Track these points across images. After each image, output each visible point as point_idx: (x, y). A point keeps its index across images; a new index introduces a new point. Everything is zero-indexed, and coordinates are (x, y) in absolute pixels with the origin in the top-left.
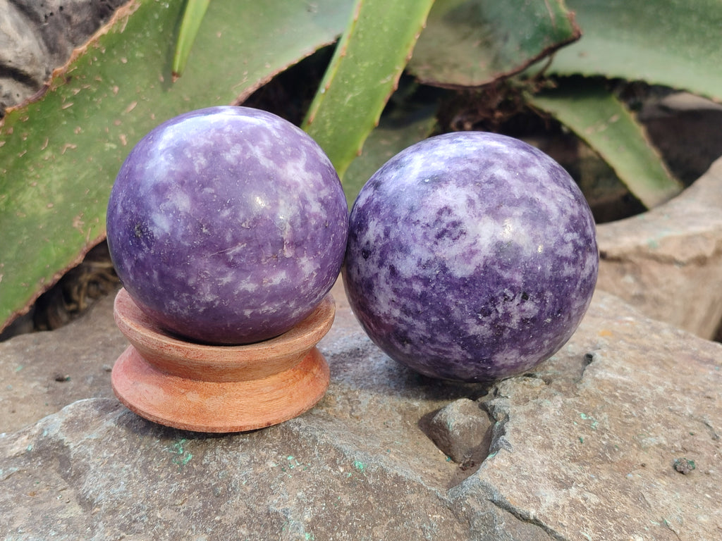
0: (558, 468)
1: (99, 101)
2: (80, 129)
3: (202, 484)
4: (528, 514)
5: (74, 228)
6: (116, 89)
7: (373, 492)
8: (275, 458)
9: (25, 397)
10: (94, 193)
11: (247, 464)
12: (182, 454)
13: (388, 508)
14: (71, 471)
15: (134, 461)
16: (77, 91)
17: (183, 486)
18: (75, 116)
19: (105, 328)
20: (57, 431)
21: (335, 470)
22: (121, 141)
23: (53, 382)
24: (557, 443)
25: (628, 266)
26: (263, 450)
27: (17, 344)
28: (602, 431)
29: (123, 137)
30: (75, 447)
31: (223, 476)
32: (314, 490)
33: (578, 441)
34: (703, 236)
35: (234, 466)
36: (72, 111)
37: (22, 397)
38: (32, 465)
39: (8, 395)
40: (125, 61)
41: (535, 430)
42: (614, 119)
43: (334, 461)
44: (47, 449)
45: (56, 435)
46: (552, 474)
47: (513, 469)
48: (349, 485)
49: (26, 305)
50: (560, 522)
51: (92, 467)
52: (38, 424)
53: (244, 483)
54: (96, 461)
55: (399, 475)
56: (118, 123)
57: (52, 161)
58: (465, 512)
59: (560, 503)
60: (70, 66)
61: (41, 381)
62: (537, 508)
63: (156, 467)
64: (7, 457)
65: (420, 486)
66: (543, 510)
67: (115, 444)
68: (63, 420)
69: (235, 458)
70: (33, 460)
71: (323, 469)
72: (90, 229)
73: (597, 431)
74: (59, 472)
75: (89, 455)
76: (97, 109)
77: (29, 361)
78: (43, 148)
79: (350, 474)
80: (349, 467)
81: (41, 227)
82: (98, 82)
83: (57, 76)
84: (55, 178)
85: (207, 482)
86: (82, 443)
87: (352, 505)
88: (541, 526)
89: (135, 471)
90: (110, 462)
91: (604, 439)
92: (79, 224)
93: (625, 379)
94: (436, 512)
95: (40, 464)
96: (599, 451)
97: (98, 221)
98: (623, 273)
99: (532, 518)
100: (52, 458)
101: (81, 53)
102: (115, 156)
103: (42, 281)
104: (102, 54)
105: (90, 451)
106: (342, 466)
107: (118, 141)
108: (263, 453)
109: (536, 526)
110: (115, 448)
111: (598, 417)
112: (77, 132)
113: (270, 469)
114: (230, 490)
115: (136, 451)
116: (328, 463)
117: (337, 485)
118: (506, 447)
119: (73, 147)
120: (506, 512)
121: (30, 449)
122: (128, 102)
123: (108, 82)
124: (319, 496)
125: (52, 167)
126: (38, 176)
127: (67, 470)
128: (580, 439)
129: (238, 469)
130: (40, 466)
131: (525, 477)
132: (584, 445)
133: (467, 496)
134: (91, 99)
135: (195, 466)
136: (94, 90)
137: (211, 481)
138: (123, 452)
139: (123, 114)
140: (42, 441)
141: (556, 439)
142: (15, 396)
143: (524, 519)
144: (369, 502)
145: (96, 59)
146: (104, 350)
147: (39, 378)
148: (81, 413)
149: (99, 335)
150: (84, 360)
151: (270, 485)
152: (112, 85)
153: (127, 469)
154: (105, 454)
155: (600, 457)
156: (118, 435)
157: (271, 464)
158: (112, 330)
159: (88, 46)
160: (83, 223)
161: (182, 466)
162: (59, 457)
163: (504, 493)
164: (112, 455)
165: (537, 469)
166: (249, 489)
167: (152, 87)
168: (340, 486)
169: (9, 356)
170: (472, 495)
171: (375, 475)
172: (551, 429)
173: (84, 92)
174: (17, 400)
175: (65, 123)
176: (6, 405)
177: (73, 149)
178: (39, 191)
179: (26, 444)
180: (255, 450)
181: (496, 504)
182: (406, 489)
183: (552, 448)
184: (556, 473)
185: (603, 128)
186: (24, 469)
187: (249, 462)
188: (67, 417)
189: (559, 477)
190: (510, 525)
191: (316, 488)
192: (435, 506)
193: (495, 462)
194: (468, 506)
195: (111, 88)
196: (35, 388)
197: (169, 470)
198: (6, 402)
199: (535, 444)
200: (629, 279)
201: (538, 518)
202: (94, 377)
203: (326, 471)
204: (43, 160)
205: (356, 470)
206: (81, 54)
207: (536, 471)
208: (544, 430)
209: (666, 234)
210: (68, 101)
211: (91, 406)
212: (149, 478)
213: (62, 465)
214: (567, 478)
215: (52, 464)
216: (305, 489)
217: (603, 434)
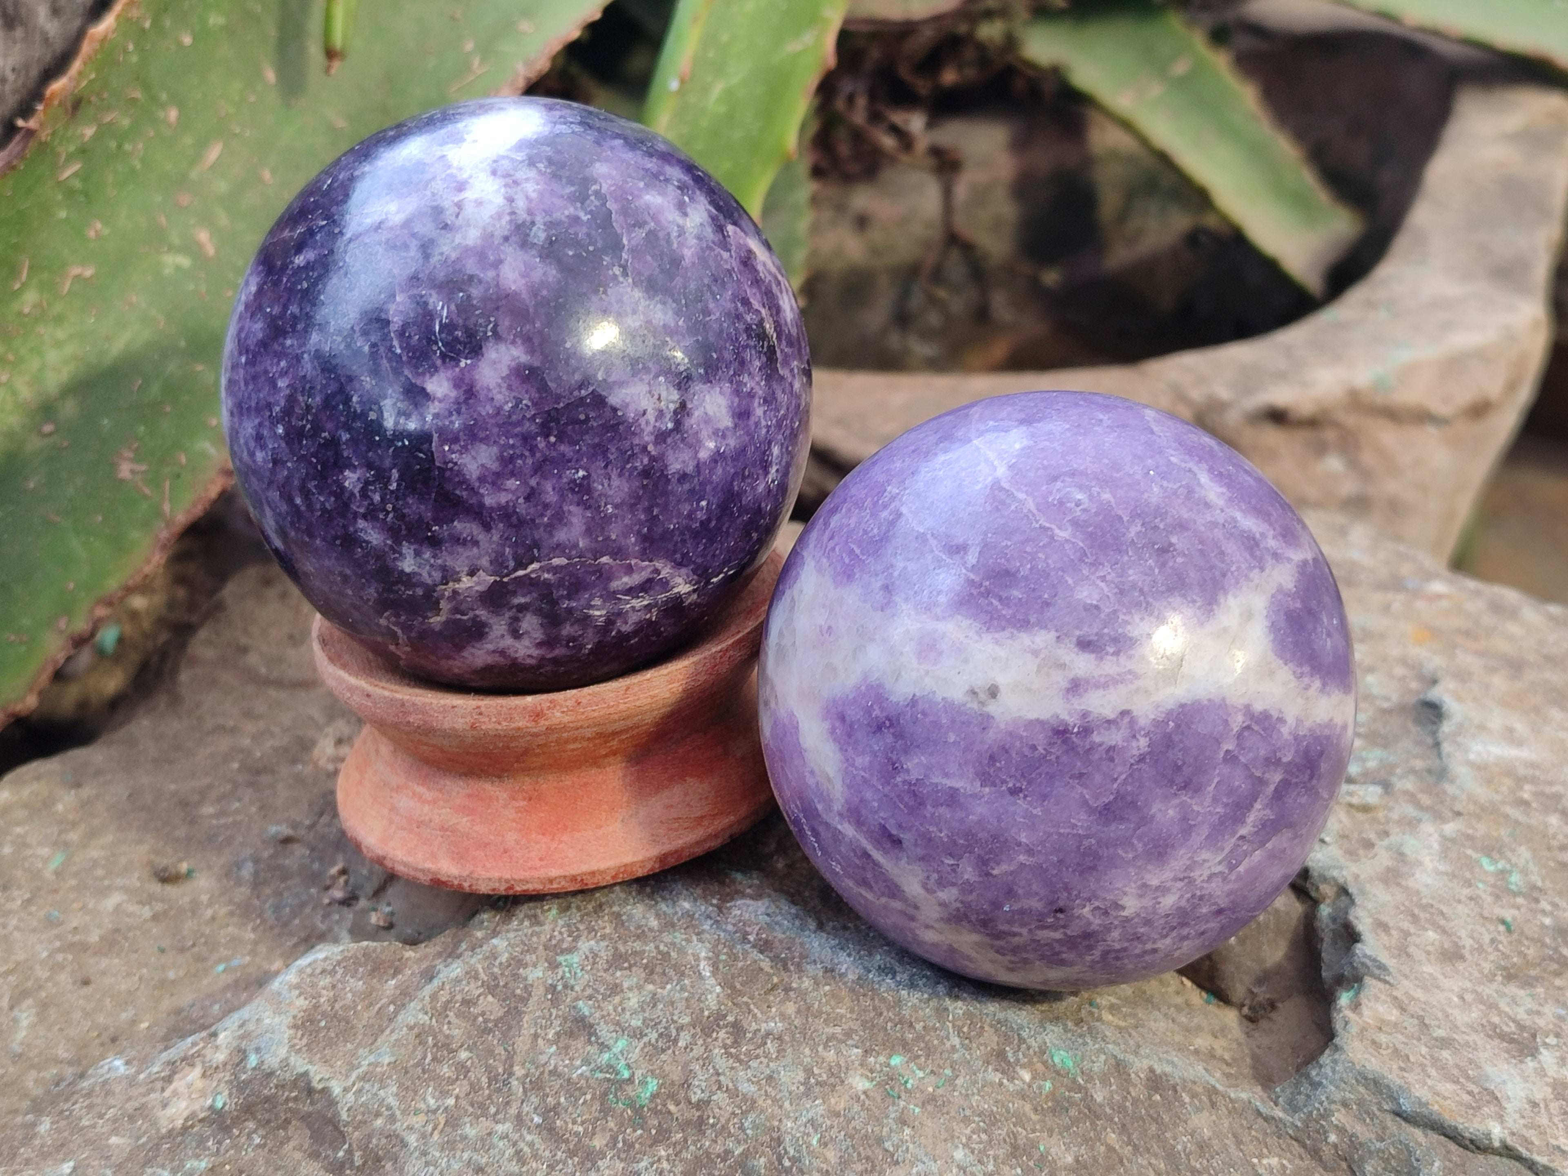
0: (1493, 1006)
1: (135, 148)
2: (99, 225)
3: (708, 1154)
4: (1488, 1135)
5: (122, 481)
6: (173, 114)
7: (1111, 1120)
8: (862, 1065)
9: (102, 938)
10: (155, 389)
11: (802, 1088)
12: (630, 1080)
13: (1156, 1155)
14: (350, 1152)
15: (513, 1110)
16: (89, 132)
17: (665, 1165)
18: (86, 194)
19: (231, 723)
20: (283, 1052)
21: (1011, 1079)
22: (199, 245)
23: (156, 887)
24: (1468, 943)
25: (1330, 435)
26: (826, 1046)
27: (26, 792)
28: (1533, 893)
29: (203, 236)
30: (346, 1090)
31: (755, 1127)
32: (984, 1137)
33: (1502, 928)
34: (1481, 355)
35: (775, 1101)
36: (77, 184)
37: (94, 937)
38: (237, 1147)
39: (58, 937)
40: (187, 40)
41: (1415, 919)
42: (1180, 68)
43: (1001, 1055)
44: (267, 1099)
45: (285, 1064)
46: (1489, 1022)
47: (1411, 1024)
48: (1053, 1111)
49: (31, 690)
50: (1555, 1143)
51: (412, 1140)
52: (222, 1036)
53: (814, 1142)
54: (417, 1121)
55: (1158, 1071)
56: (186, 199)
57: (41, 315)
58: (1335, 1146)
59: (1538, 1097)
60: (80, 73)
61: (125, 889)
62: (1501, 1118)
63: (574, 1122)
64: (164, 1131)
65: (1212, 1092)
66: (1514, 1122)
67: (446, 1071)
68: (288, 1020)
69: (770, 1078)
70: (236, 1132)
71: (984, 1079)
72: (167, 483)
73: (1525, 896)
74: (314, 1155)
75: (389, 1108)
76: (133, 171)
77: (73, 836)
78: (17, 286)
79: (1048, 1085)
80: (1040, 1067)
81: (32, 485)
82: (134, 100)
83: (56, 102)
84: (52, 356)
85: (719, 1148)
86: (362, 1078)
87: (1077, 1161)
88: (1519, 1158)
89: (529, 1138)
90: (453, 1122)
91: (1543, 912)
92: (132, 472)
93: (1523, 754)
94: (1265, 1151)
95: (257, 1141)
96: (1544, 945)
97: (183, 459)
98: (1321, 449)
99: (1497, 1144)
100: (287, 1122)
101: (105, 37)
102: (191, 287)
103: (62, 624)
104: (143, 30)
105: (390, 1095)
106: (1023, 1066)
107: (192, 248)
108: (831, 1055)
109: (1504, 1160)
110: (452, 1082)
111: (1514, 860)
112: (92, 234)
113: (863, 1097)
114: (787, 1163)
115: (506, 1083)
116: (988, 1063)
117: (1024, 1114)
118: (1377, 972)
119: (88, 272)
120: (1434, 1137)
121: (219, 1105)
122: (202, 144)
123: (154, 99)
124: (1001, 1153)
125: (41, 329)
126: (11, 357)
127: (336, 1149)
128: (1503, 922)
129: (787, 1104)
130: (259, 1146)
131: (1445, 1043)
132: (1515, 936)
133: (1333, 1107)
134: (119, 147)
135: (672, 1107)
136: (126, 122)
137: (730, 1144)
138: (474, 1088)
139: (194, 175)
140: (247, 1082)
141: (1463, 933)
142: (77, 938)
143: (1478, 1148)
144: (1110, 1149)
145: (131, 47)
146: (250, 784)
147: (119, 882)
148: (324, 992)
149: (223, 744)
150: (211, 816)
151: (880, 1141)
152: (163, 106)
153: (505, 1136)
154: (432, 1102)
155: (1551, 958)
156: (446, 1046)
157: (860, 1084)
158: (250, 727)
159: (118, 17)
160: (144, 468)
161: (638, 1111)
162: (305, 1118)
163: (1421, 1092)
164: (451, 1101)
165: (1461, 1018)
166: (832, 1155)
167: (253, 99)
168: (1035, 1117)
169: (19, 830)
170: (1345, 1104)
171: (1105, 1080)
172: (1445, 909)
173: (105, 131)
174: (84, 947)
175: (63, 214)
176: (62, 967)
177: (86, 280)
178: (14, 393)
179: (203, 1093)
180: (807, 1051)
181: (1406, 1120)
182: (1183, 1104)
183: (1462, 958)
184: (1496, 1020)
185: (1156, 90)
186: (221, 1159)
187: (806, 1083)
188: (294, 1011)
189: (1506, 1029)
190: (1451, 1165)
191: (985, 1131)
192: (1261, 1137)
193: (1366, 1012)
194: (1341, 1130)
195: (161, 114)
196: (118, 909)
197: (611, 1125)
198: (60, 957)
199: (1428, 953)
200: (1334, 464)
201: (1510, 1141)
202: (256, 861)
203: (992, 1084)
204: (20, 314)
205: (1058, 1073)
206: (103, 40)
207: (1459, 1024)
208: (1432, 914)
209: (1405, 356)
210: (70, 158)
211: (340, 971)
212: (571, 1154)
213: (317, 1137)
214: (1521, 1027)
215: (289, 1139)
216: (964, 1140)
217: (1537, 901)
